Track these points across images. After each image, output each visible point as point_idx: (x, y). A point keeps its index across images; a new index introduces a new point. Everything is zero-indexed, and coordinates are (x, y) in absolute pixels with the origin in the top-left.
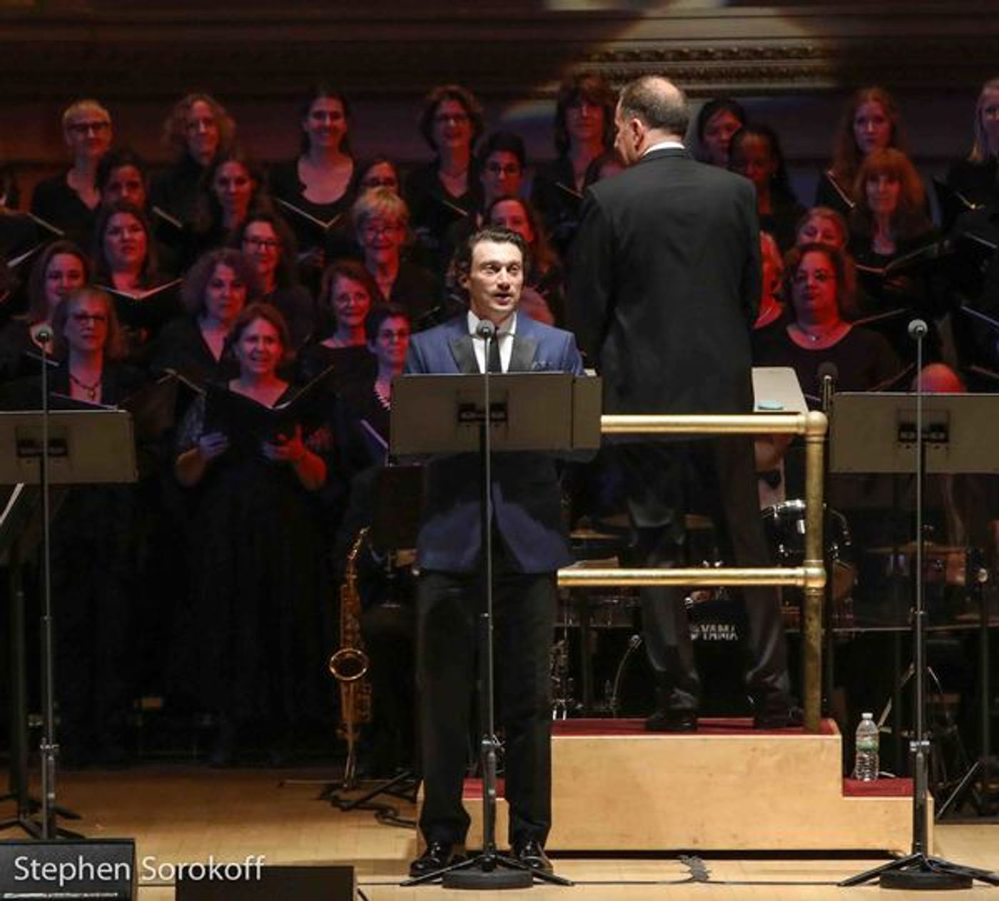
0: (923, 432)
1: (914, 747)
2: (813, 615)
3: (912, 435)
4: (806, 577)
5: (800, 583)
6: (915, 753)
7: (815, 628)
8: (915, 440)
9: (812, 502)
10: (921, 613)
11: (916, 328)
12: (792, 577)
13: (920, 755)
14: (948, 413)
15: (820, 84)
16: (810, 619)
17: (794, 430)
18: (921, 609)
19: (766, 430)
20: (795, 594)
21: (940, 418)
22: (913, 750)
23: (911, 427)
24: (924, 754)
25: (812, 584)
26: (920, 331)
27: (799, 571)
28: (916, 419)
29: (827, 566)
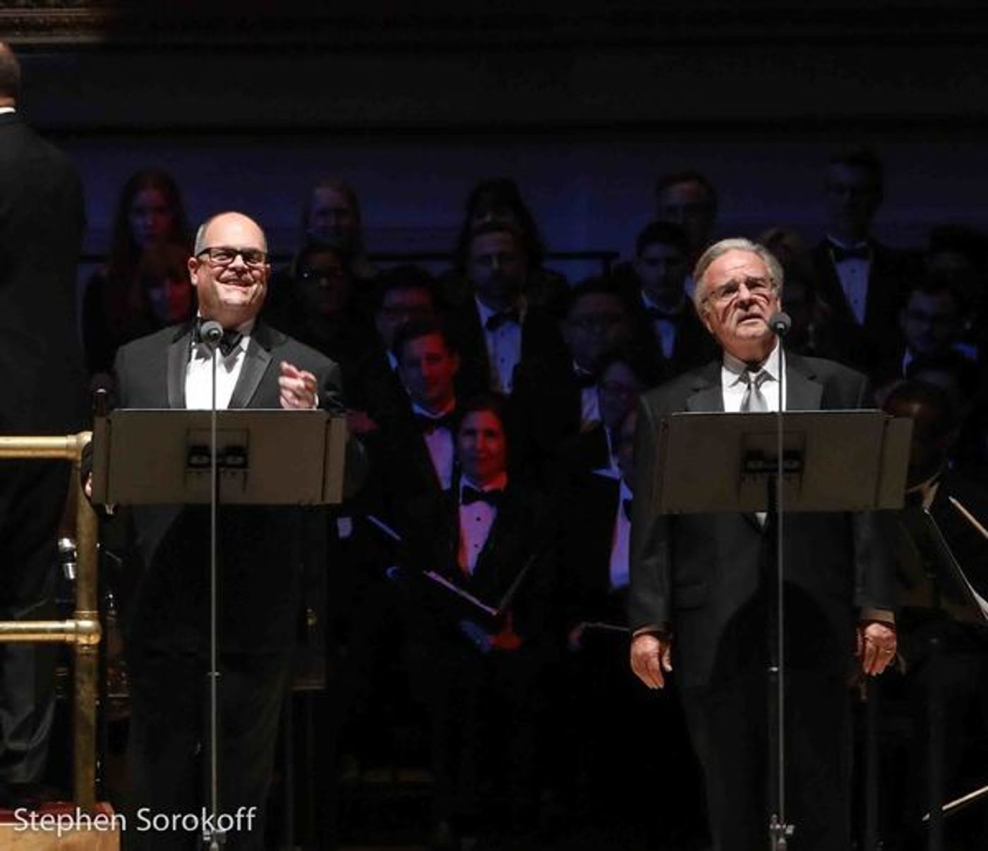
0: (218, 456)
1: (207, 836)
2: (85, 677)
3: (205, 459)
4: (77, 631)
5: (70, 638)
6: (209, 844)
7: (86, 693)
8: (209, 465)
9: (84, 540)
10: (217, 674)
11: (210, 331)
12: (61, 631)
13: (214, 845)
14: (248, 432)
15: (83, 38)
16: (83, 682)
17: (62, 454)
18: (217, 671)
19: (29, 454)
20: (64, 651)
21: (238, 439)
22: (207, 839)
23: (203, 450)
24: (219, 843)
25: (83, 640)
26: (215, 335)
27: (69, 624)
28: (210, 440)
29: (101, 619)
